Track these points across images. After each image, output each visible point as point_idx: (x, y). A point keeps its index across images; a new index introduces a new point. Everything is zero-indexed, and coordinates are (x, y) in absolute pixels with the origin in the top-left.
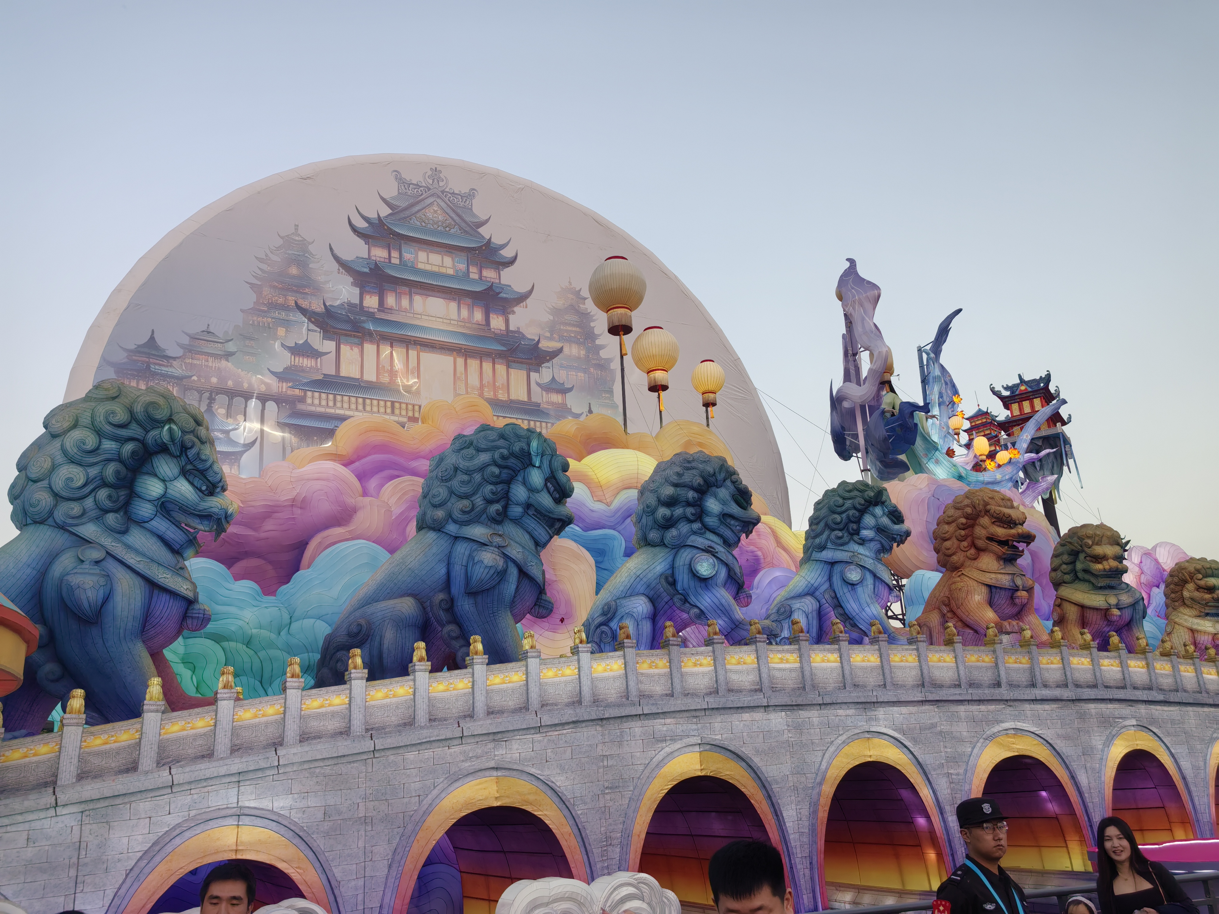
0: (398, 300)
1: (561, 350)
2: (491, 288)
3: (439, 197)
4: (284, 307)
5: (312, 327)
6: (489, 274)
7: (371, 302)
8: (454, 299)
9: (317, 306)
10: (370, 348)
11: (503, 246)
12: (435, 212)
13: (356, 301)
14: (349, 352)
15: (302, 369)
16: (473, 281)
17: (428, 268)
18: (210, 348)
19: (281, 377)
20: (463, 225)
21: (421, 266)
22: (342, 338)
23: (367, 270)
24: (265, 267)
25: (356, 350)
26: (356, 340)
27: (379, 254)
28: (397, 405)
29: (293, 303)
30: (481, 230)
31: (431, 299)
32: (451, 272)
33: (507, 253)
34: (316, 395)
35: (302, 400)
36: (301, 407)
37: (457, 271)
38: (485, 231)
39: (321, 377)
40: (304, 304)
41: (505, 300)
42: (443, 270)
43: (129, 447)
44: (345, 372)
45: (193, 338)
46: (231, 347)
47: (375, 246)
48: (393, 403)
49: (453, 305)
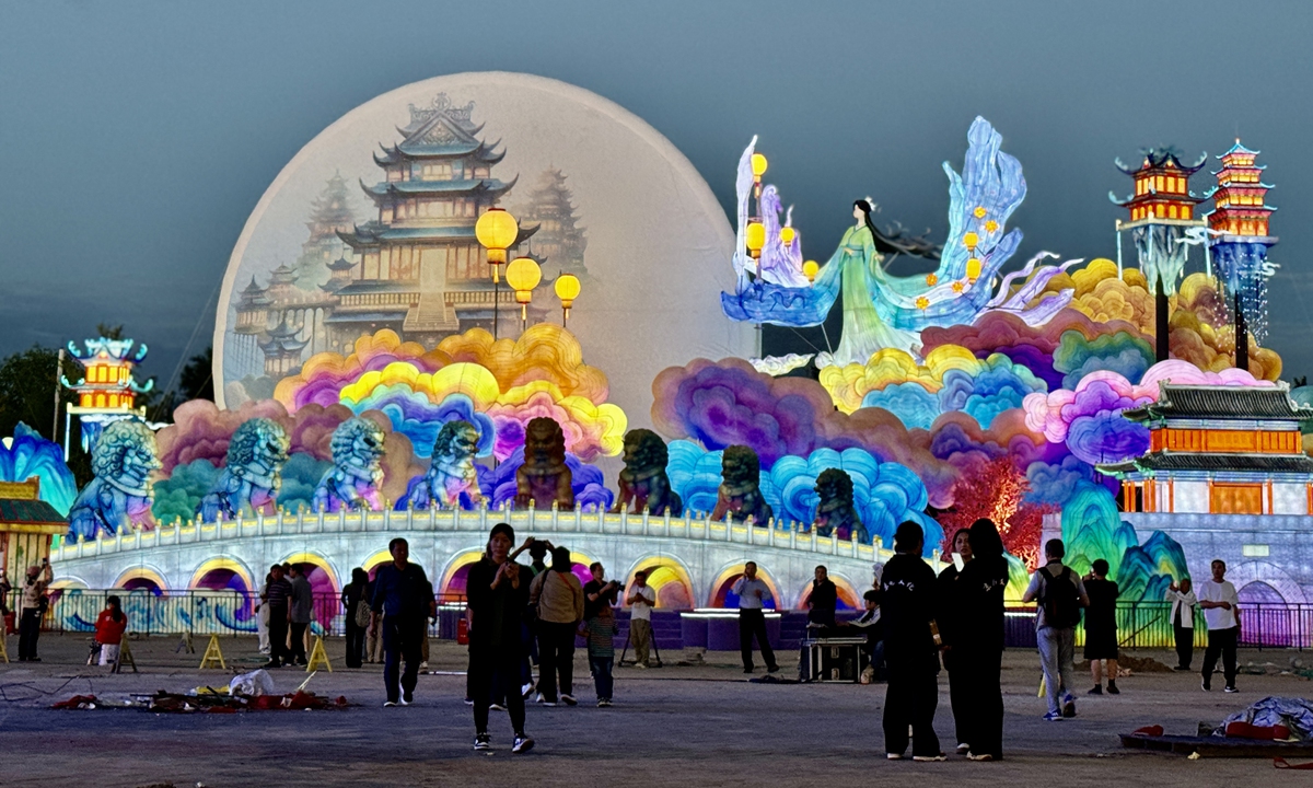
0: (407, 211)
1: (538, 228)
2: (481, 184)
3: (443, 117)
4: (328, 236)
5: (346, 246)
6: (481, 173)
7: (388, 216)
8: (450, 200)
9: (350, 230)
10: (385, 254)
11: (493, 146)
12: (440, 130)
13: (377, 218)
14: (371, 260)
15: (338, 281)
16: (467, 181)
17: (431, 179)
18: (285, 279)
19: (325, 289)
20: (462, 135)
21: (425, 179)
22: (367, 250)
23: (385, 192)
24: (317, 208)
25: (376, 257)
26: (375, 250)
27: (395, 176)
28: (402, 296)
29: (333, 231)
30: (475, 136)
31: (432, 204)
32: (449, 178)
33: (496, 152)
34: (348, 297)
35: (338, 303)
36: (338, 308)
37: (454, 176)
38: (479, 137)
39: (351, 283)
40: (341, 230)
41: (494, 192)
42: (443, 178)
43: (119, 449)
44: (367, 276)
45: (275, 274)
46: (296, 274)
47: (392, 171)
48: (399, 295)
49: (449, 205)
